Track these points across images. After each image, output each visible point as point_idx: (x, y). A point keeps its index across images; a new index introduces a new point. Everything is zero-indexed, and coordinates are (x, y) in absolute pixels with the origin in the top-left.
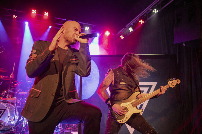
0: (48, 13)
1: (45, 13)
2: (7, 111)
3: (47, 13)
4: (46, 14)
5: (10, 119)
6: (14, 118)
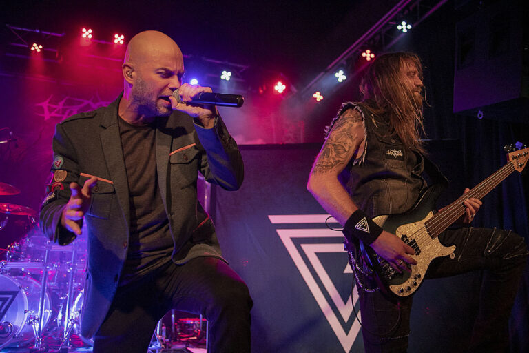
0: (122, 37)
1: (116, 36)
2: (22, 296)
4: (119, 40)
5: (29, 318)
6: (39, 314)
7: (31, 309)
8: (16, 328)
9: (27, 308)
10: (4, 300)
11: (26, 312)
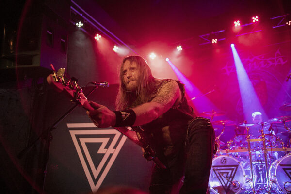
0: (257, 17)
1: (253, 18)
2: (241, 168)
3: (255, 17)
4: (255, 19)
5: (247, 179)
6: (251, 177)
7: (247, 174)
8: (241, 185)
9: (244, 173)
10: (233, 170)
11: (244, 176)
